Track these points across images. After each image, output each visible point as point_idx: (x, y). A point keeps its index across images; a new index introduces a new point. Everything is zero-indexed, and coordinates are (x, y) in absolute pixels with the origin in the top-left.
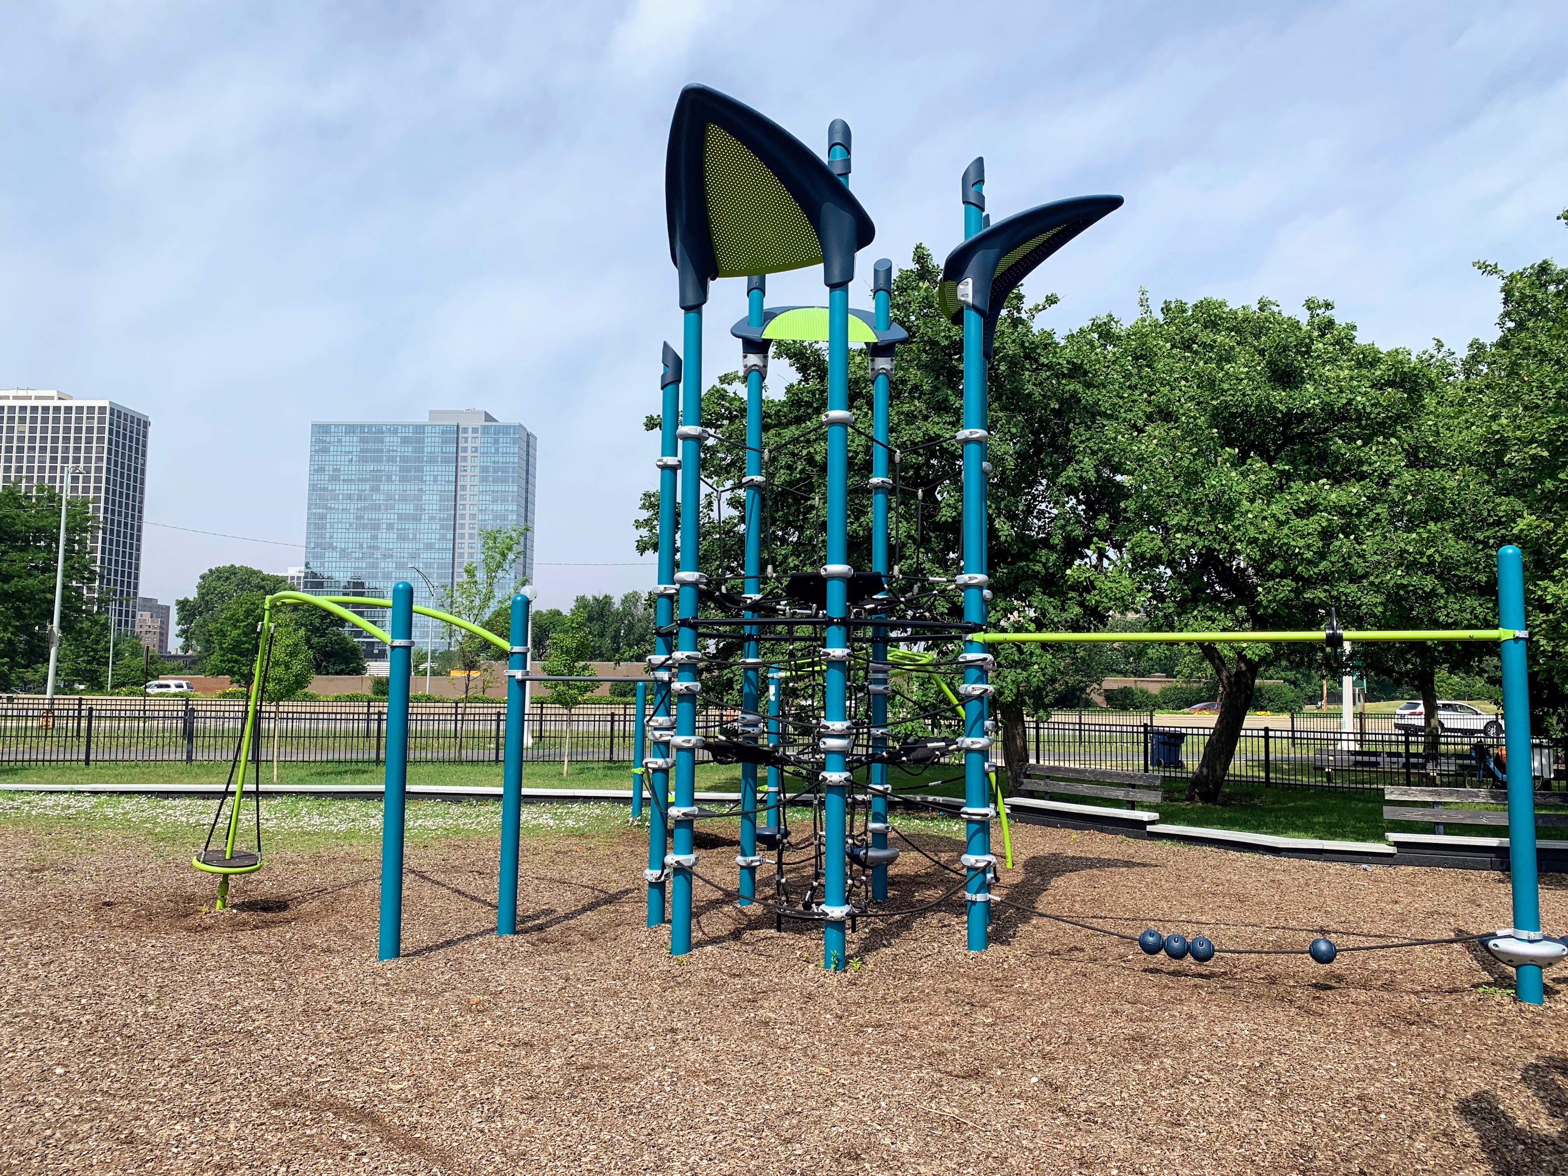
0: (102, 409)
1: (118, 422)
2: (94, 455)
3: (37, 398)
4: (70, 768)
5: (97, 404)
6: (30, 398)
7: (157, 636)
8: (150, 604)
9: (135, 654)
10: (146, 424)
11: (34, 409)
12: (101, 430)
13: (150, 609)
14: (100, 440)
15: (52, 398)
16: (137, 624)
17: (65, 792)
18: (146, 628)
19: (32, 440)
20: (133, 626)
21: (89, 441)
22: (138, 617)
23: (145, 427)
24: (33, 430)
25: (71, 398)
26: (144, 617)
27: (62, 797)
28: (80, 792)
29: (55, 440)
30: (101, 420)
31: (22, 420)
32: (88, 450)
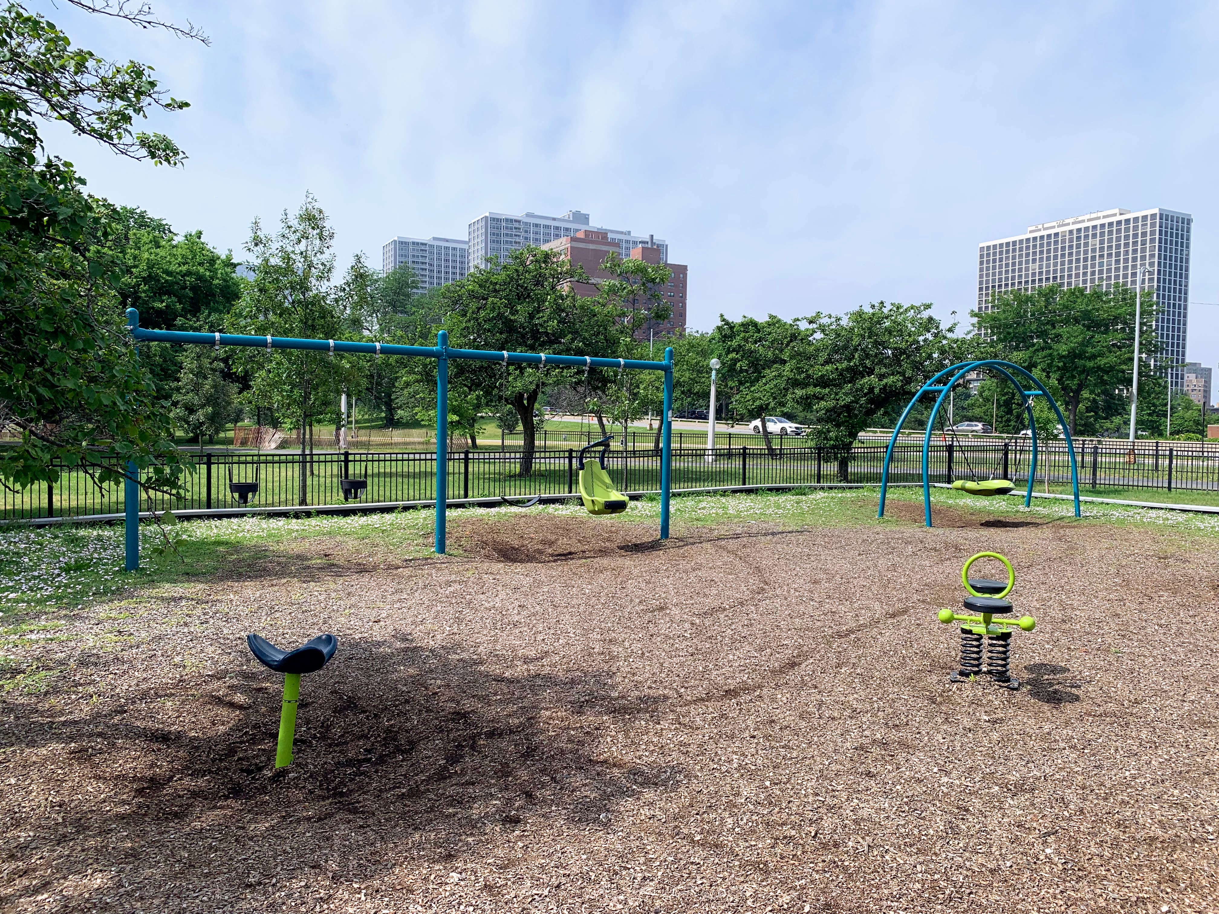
0: (1153, 216)
1: (1167, 224)
2: (1148, 254)
3: (1104, 217)
4: (1157, 492)
5: (1149, 212)
6: (1099, 218)
7: (1202, 393)
8: (1195, 368)
9: (1187, 408)
10: (1189, 221)
11: (1103, 226)
12: (1153, 233)
13: (1195, 372)
14: (1152, 241)
15: (1115, 215)
16: (1185, 384)
17: (1162, 509)
18: (1192, 387)
19: (1102, 249)
20: (1182, 386)
21: (1144, 243)
22: (1186, 378)
23: (1188, 224)
24: (1102, 242)
25: (1129, 212)
26: (1190, 378)
27: (1161, 512)
28: (1172, 509)
29: (1118, 247)
30: (1153, 225)
31: (1094, 236)
32: (1143, 250)
